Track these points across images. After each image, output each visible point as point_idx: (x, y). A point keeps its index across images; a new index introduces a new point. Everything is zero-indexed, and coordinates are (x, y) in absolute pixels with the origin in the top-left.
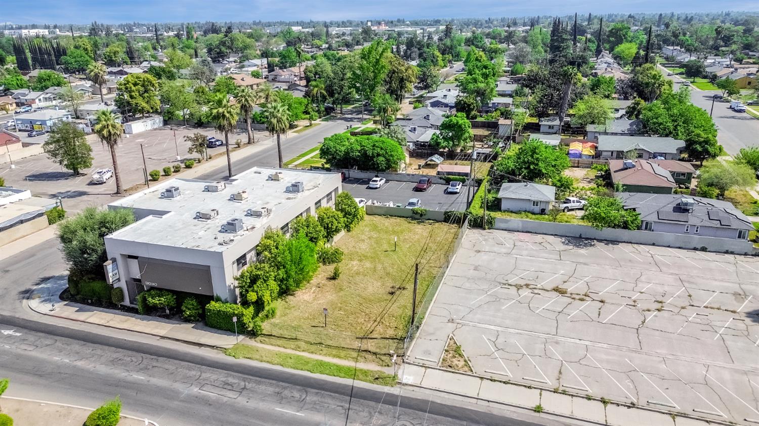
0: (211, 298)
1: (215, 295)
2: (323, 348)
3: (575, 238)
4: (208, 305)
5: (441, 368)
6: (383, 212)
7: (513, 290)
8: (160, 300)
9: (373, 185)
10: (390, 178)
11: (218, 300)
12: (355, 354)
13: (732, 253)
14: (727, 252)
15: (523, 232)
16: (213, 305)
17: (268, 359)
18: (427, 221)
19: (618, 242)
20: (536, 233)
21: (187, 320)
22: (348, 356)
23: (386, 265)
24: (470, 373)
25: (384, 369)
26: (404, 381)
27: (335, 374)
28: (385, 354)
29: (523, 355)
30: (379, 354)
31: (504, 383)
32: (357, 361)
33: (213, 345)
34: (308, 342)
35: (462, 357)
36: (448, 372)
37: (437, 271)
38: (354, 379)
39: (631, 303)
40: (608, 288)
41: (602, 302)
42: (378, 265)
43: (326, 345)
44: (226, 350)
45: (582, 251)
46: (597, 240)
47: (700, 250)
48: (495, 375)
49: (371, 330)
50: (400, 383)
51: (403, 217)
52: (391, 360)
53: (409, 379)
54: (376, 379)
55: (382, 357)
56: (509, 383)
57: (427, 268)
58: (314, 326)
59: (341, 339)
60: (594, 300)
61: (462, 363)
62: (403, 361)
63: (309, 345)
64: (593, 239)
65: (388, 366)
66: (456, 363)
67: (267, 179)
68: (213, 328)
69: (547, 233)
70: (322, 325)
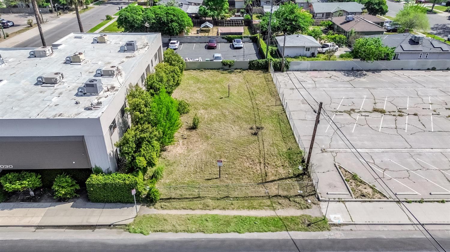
0: (88, 172)
1: (93, 166)
2: (233, 202)
3: (348, 71)
4: (89, 180)
5: (357, 199)
6: (196, 67)
7: (346, 116)
8: (21, 184)
9: (173, 46)
10: (182, 41)
11: (98, 171)
12: (268, 202)
14: (448, 69)
15: (311, 71)
16: (94, 179)
17: (183, 228)
18: (236, 71)
19: (378, 70)
20: (320, 70)
21: (62, 200)
22: (262, 205)
23: (231, 109)
24: (385, 199)
25: (307, 212)
26: (336, 222)
27: (266, 230)
28: (296, 196)
29: (408, 171)
30: (291, 197)
31: (420, 202)
32: (274, 209)
33: (109, 224)
34: (213, 199)
35: (364, 183)
36: (365, 201)
37: (278, 109)
38: (287, 231)
39: (434, 113)
40: (408, 104)
41: (415, 115)
42: (224, 111)
43: (234, 198)
44: (126, 227)
45: (362, 79)
46: (365, 70)
47: (431, 70)
48: (406, 197)
49: (264, 173)
50: (334, 225)
51: (215, 69)
52: (306, 201)
53: (338, 218)
54: (309, 225)
55: (295, 199)
56: (423, 201)
57: (267, 108)
58: (208, 180)
59: (244, 188)
60: (408, 114)
61: (370, 191)
62: (319, 200)
63: (216, 201)
64: (362, 70)
65: (308, 207)
66: (364, 191)
67: (93, 43)
68: (99, 202)
69: (329, 69)
70: (215, 176)
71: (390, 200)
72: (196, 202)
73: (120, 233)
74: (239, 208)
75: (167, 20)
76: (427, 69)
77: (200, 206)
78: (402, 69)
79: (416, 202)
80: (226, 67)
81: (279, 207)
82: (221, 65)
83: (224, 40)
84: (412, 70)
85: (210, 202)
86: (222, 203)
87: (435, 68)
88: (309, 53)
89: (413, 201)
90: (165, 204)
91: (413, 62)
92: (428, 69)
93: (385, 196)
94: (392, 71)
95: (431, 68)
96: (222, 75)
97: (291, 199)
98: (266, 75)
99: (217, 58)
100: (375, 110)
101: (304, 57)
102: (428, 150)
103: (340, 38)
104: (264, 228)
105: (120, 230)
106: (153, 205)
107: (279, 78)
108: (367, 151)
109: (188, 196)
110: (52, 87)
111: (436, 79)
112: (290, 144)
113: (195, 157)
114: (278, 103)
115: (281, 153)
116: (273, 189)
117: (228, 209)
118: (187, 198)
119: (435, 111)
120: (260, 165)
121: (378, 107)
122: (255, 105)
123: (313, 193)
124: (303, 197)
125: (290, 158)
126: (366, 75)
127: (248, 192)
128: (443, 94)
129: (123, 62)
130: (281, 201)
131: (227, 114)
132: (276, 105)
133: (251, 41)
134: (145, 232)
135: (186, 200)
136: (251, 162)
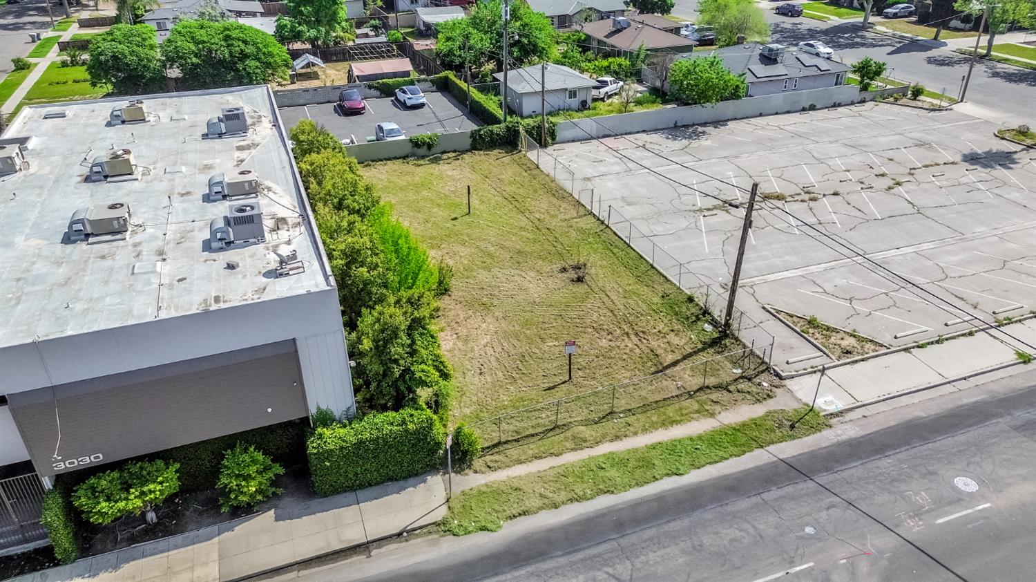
2: (629, 420)
3: (669, 129)
4: (313, 442)
5: (841, 362)
7: (723, 215)
11: (326, 419)
12: (692, 405)
17: (563, 495)
20: (617, 135)
22: (684, 412)
23: (493, 239)
24: (884, 350)
25: (770, 405)
26: (832, 409)
27: (725, 455)
28: (736, 380)
29: (886, 294)
30: (728, 384)
31: (938, 342)
32: (712, 415)
33: (397, 531)
34: (588, 423)
35: (836, 331)
36: (856, 362)
37: (587, 223)
38: (762, 447)
39: (863, 186)
40: (811, 177)
41: (836, 194)
42: (482, 245)
43: (624, 411)
44: (442, 528)
45: (704, 142)
46: (697, 125)
47: (810, 110)
48: (915, 338)
49: (649, 351)
50: (832, 415)
51: (396, 158)
52: (759, 384)
53: (832, 403)
54: (792, 427)
55: (739, 387)
56: (943, 340)
57: (564, 224)
58: (549, 389)
60: (824, 195)
61: (852, 341)
62: (781, 378)
63: (594, 426)
64: (694, 125)
65: (769, 396)
66: (844, 343)
67: (109, 124)
68: (339, 493)
69: (632, 131)
70: (558, 380)
71: (892, 349)
72: (556, 439)
73: (435, 543)
74: (645, 430)
75: (231, 54)
76: (801, 108)
77: (568, 444)
78: (761, 115)
79: (932, 343)
80: (423, 151)
81: (718, 408)
82: (408, 149)
83: (373, 92)
84: (777, 114)
85: (586, 432)
86: (609, 426)
87: (815, 106)
88: (575, 102)
89: (928, 344)
90: (493, 458)
91: (777, 99)
92: (804, 109)
93: (882, 345)
94: (746, 121)
95: (807, 106)
96: (419, 169)
97: (732, 388)
98: (516, 157)
99: (391, 132)
100: (767, 197)
101: (570, 112)
102: (893, 252)
103: (620, 65)
104: (721, 453)
105: (430, 537)
106: (469, 467)
107: (544, 158)
108: (799, 272)
109: (532, 431)
110: (121, 243)
111: (826, 125)
112: (660, 288)
113: (490, 351)
114: (582, 211)
115: (654, 307)
116: (687, 376)
117: (626, 436)
118: (533, 435)
119: (862, 183)
120: (629, 337)
121: (767, 189)
122: (537, 223)
123: (762, 368)
124: (750, 380)
125: (676, 314)
126: (704, 133)
127: (644, 393)
128: (854, 151)
129: (242, 161)
130: (715, 396)
131: (492, 249)
132: (580, 217)
133: (434, 88)
134: (489, 526)
135: (532, 440)
136: (610, 337)
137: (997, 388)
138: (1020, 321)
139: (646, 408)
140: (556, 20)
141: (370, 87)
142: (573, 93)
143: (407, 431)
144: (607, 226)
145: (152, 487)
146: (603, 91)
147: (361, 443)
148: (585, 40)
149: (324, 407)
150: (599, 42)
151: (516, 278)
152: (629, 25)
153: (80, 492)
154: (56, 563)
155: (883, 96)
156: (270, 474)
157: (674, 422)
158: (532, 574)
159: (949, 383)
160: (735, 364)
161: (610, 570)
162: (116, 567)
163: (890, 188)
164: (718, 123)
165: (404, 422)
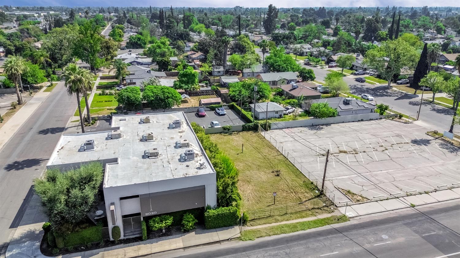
1: (206, 205)
2: (291, 216)
3: (310, 126)
4: (206, 213)
5: (356, 203)
11: (209, 208)
12: (310, 213)
13: (372, 120)
14: (370, 120)
15: (286, 128)
17: (272, 233)
18: (233, 133)
19: (329, 124)
20: (292, 127)
21: (187, 231)
22: (307, 214)
23: (250, 161)
24: (370, 201)
25: (333, 214)
26: (351, 216)
28: (323, 207)
30: (321, 208)
31: (387, 200)
32: (316, 216)
33: (227, 239)
34: (279, 215)
35: (356, 194)
36: (360, 204)
37: (280, 157)
38: (329, 225)
39: (374, 150)
40: (357, 146)
41: (364, 152)
42: (247, 163)
43: (290, 213)
44: (239, 239)
45: (322, 132)
46: (321, 125)
48: (380, 198)
49: (298, 197)
50: (350, 218)
51: (217, 133)
52: (330, 208)
53: (351, 214)
54: (338, 220)
55: (324, 209)
56: (389, 199)
57: (273, 157)
58: (268, 206)
59: (292, 207)
60: (360, 152)
61: (360, 198)
62: (337, 207)
63: (281, 217)
64: (319, 125)
65: (333, 212)
66: (358, 198)
67: (140, 123)
68: (211, 229)
69: (297, 126)
70: (271, 204)
71: (372, 201)
72: (270, 219)
74: (296, 219)
77: (273, 221)
78: (343, 122)
80: (226, 131)
81: (317, 214)
82: (222, 130)
83: (208, 109)
84: (349, 122)
85: (279, 218)
86: (286, 217)
87: (363, 120)
88: (277, 115)
89: (384, 200)
90: (252, 223)
91: (349, 117)
92: (359, 121)
93: (369, 199)
94: (337, 124)
95: (360, 120)
96: (225, 137)
97: (322, 209)
98: (257, 134)
99: (216, 125)
100: (341, 152)
102: (379, 172)
103: (294, 102)
104: (317, 225)
105: (236, 241)
106: (246, 225)
107: (267, 135)
108: (348, 177)
110: (158, 159)
111: (366, 127)
112: (303, 179)
113: (250, 195)
114: (279, 154)
115: (301, 185)
116: (309, 205)
117: (290, 220)
118: (263, 218)
119: (374, 148)
120: (292, 193)
121: (341, 149)
122: (264, 157)
123: (332, 204)
124: (328, 207)
125: (307, 187)
126: (322, 128)
127: (296, 209)
128: (374, 137)
129: (181, 136)
130: (317, 211)
131: (250, 164)
132: (278, 155)
133: (229, 108)
134: (252, 239)
135: (263, 219)
136: (287, 193)
137: (402, 213)
138: (415, 195)
139: (296, 213)
140: (271, 83)
141: (207, 107)
142: (277, 112)
143: (230, 212)
144: (287, 159)
145: (168, 221)
146: (288, 111)
147: (218, 214)
148: (282, 91)
149: (209, 204)
150: (287, 92)
151: (258, 174)
152: (298, 87)
153: (151, 221)
154: (142, 240)
155: (388, 117)
156: (194, 222)
157: (304, 217)
158: (264, 250)
159: (388, 211)
160: (324, 202)
161: (284, 251)
162: (157, 242)
163: (383, 151)
164: (327, 125)
165: (230, 210)
